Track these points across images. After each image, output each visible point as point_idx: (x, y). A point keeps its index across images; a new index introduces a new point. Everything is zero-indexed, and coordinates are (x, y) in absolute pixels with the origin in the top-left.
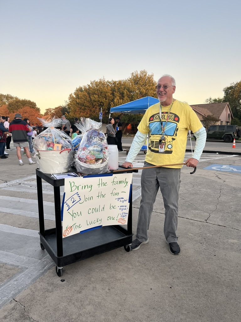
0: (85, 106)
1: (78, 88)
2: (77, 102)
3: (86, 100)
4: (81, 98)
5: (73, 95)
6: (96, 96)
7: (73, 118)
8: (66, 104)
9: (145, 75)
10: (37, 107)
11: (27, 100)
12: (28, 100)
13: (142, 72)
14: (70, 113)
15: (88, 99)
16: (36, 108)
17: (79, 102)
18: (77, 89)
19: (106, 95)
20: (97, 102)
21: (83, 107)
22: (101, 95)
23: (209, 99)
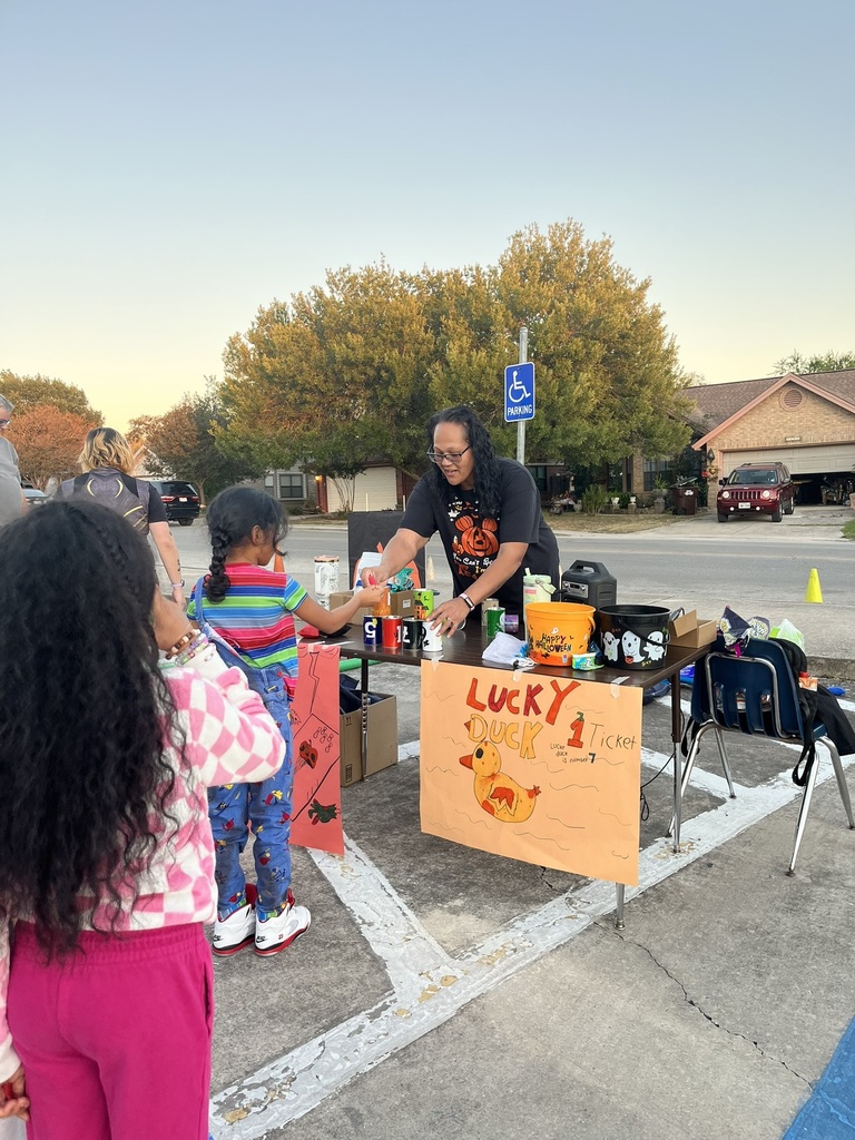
0: (303, 390)
1: (266, 310)
2: (262, 369)
3: (307, 360)
4: (285, 350)
5: (245, 341)
6: (356, 340)
7: (246, 446)
8: (211, 391)
9: (575, 243)
10: (88, 407)
11: (47, 381)
12: (52, 379)
13: (558, 232)
14: (233, 423)
15: (317, 353)
16: (84, 411)
17: (275, 370)
18: (261, 311)
19: (400, 334)
20: (361, 367)
21: (292, 396)
22: (376, 335)
23: (791, 361)
